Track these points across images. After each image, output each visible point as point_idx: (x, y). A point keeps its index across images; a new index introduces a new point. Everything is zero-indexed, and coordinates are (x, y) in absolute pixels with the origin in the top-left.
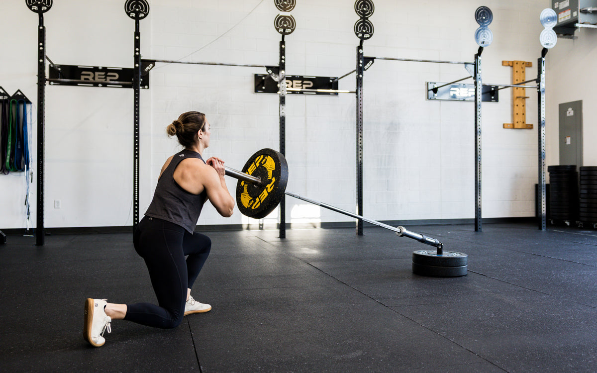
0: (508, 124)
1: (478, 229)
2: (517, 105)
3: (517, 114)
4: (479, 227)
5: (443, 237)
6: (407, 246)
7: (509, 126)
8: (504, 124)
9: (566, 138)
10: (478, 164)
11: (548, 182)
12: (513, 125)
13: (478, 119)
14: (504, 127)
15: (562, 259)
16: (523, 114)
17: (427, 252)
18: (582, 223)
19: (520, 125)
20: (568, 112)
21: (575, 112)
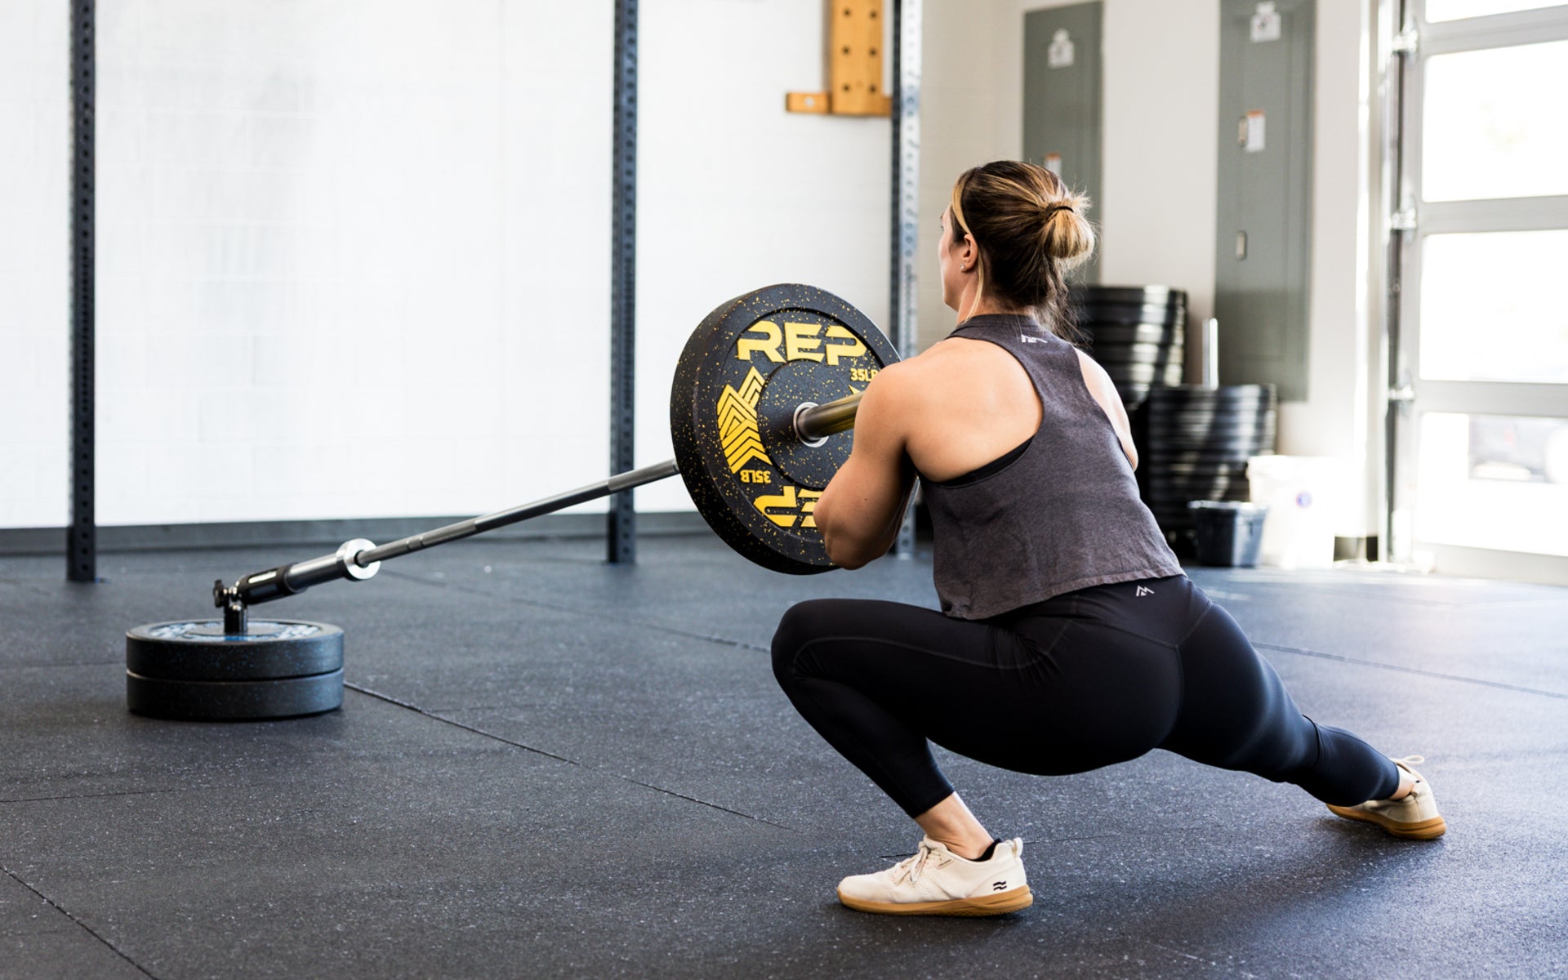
0: (804, 96)
1: (621, 554)
2: (847, 13)
3: (847, 50)
7: (810, 101)
8: (788, 98)
12: (830, 96)
14: (788, 108)
16: (873, 53)
19: (857, 101)
20: (1053, 49)
21: (1078, 54)
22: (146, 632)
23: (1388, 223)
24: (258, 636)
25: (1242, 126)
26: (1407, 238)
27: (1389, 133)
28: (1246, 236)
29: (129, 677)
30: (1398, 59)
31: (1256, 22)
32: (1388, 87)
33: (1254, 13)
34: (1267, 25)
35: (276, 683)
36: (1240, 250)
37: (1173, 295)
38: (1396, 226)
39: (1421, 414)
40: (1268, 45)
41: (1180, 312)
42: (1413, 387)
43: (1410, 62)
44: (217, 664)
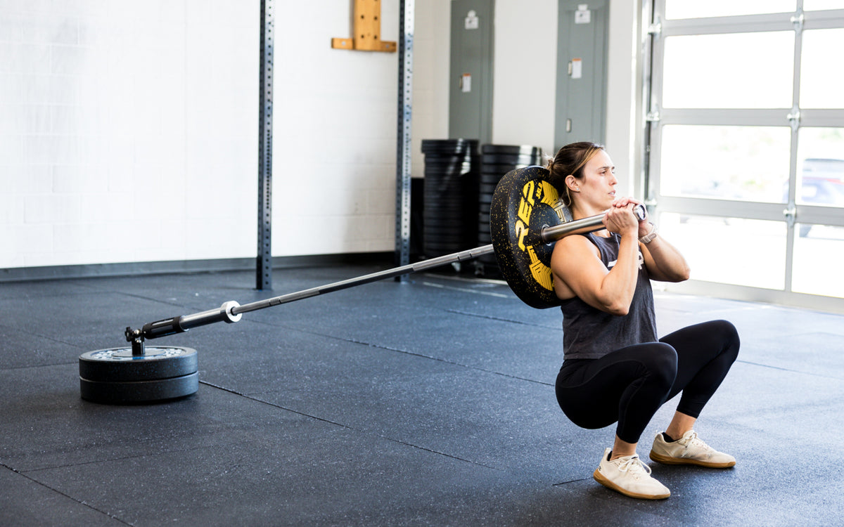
0: (341, 40)
1: (264, 285)
3: (362, 17)
4: (265, 279)
5: (180, 306)
6: (90, 331)
7: (344, 43)
8: (333, 41)
9: (461, 77)
10: (266, 137)
11: (420, 173)
12: (354, 42)
13: (266, 31)
14: (333, 46)
15: (405, 350)
16: (376, 18)
17: (111, 352)
18: (482, 266)
19: (367, 43)
20: (467, 20)
21: (481, 23)
22: (88, 356)
23: (645, 118)
24: (155, 356)
25: (570, 65)
26: (654, 126)
27: (646, 73)
28: (571, 120)
29: (81, 380)
30: (650, 36)
31: (578, 14)
32: (646, 50)
33: (577, 9)
34: (583, 15)
35: (169, 380)
36: (568, 129)
37: (535, 149)
38: (649, 119)
39: (660, 212)
40: (584, 25)
41: (538, 158)
42: (656, 199)
43: (657, 38)
44: (138, 372)
